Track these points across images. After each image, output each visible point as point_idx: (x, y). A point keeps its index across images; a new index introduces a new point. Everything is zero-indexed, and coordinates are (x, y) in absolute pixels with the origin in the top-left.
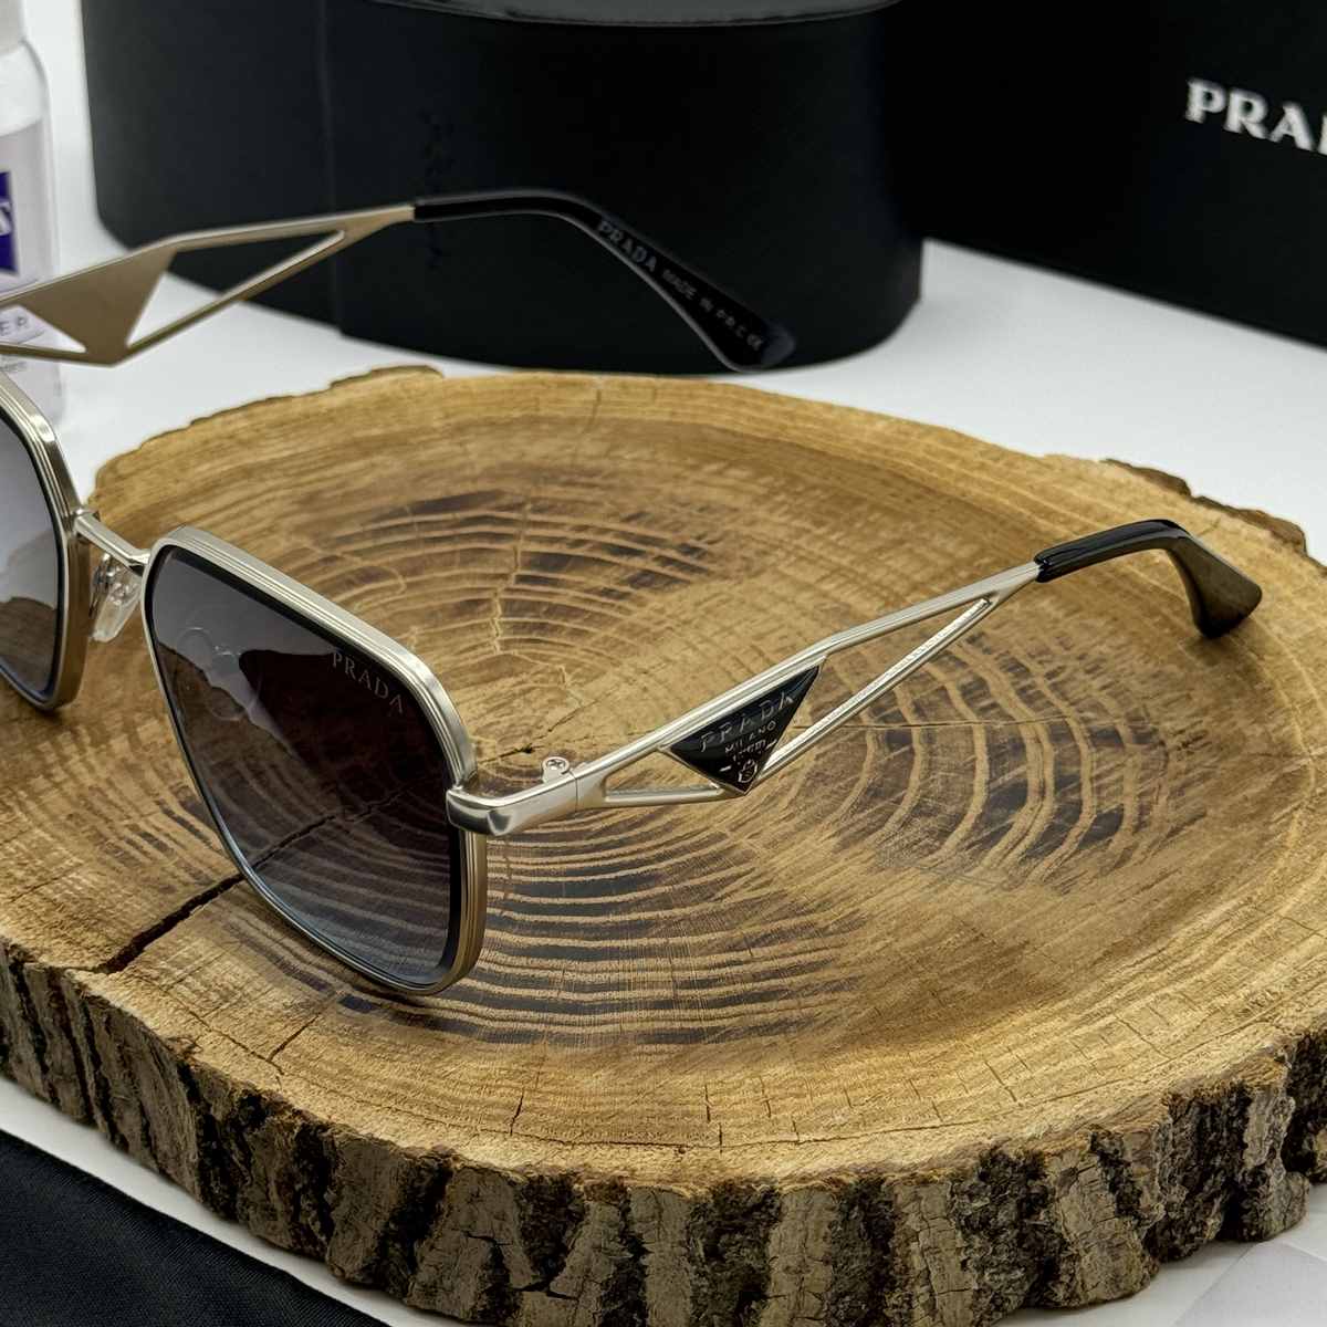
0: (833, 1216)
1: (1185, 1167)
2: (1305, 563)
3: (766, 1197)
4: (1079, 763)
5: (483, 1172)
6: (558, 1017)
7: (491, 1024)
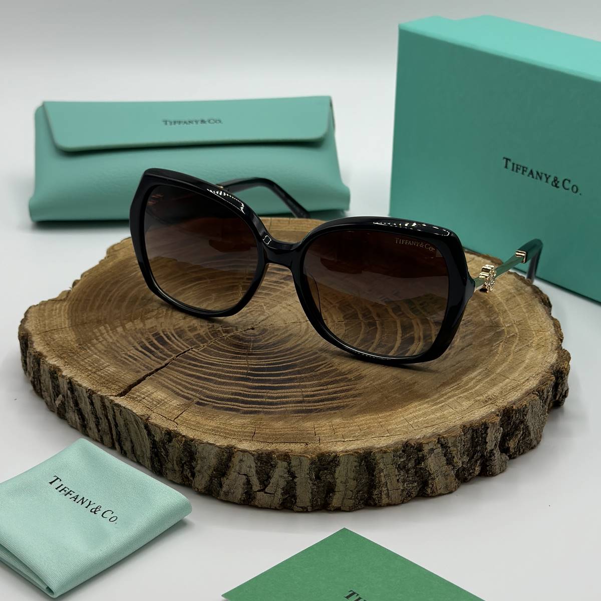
0: (356, 464)
1: (468, 450)
3: (334, 458)
4: (431, 331)
5: (244, 451)
6: (266, 406)
7: (244, 409)
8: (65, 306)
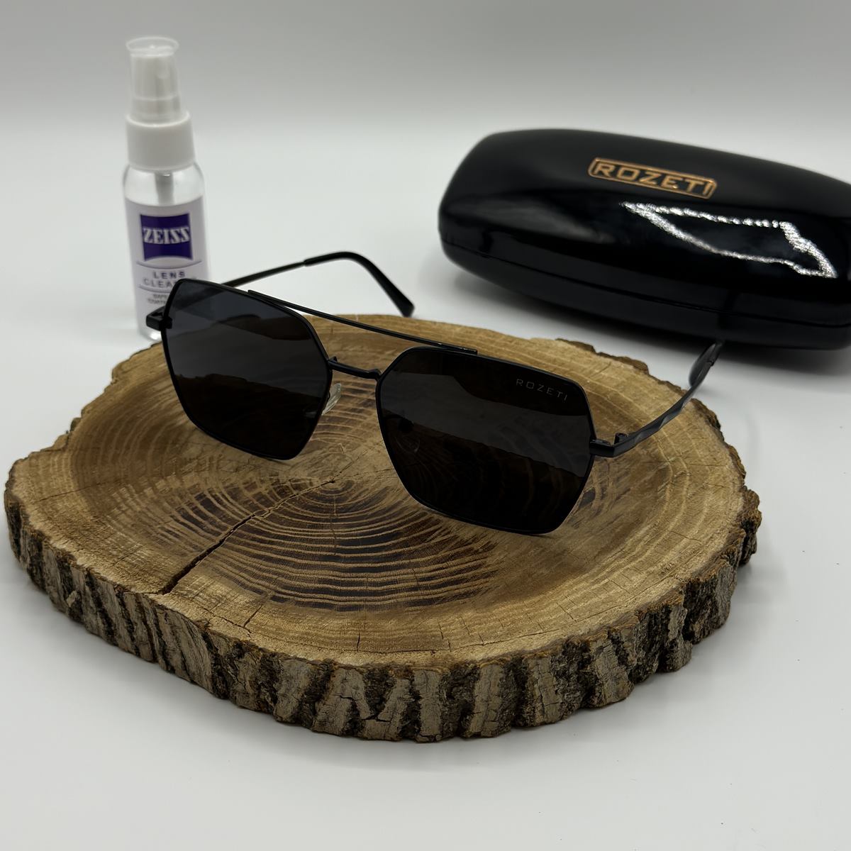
0: (502, 675)
2: (650, 379)
3: (473, 669)
5: (348, 668)
6: (369, 598)
7: (340, 603)
8: (67, 459)
